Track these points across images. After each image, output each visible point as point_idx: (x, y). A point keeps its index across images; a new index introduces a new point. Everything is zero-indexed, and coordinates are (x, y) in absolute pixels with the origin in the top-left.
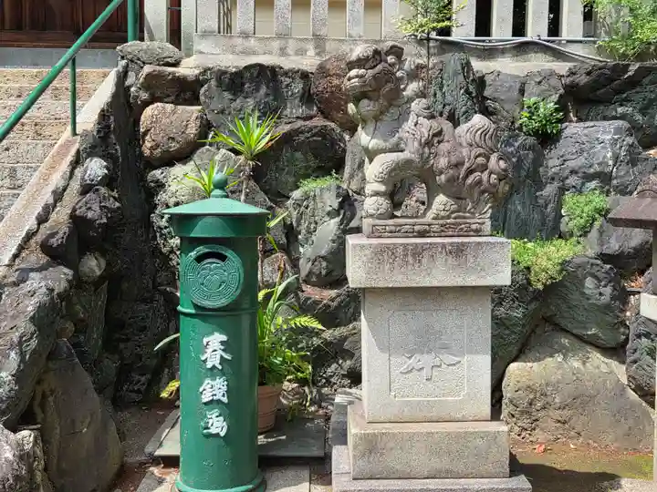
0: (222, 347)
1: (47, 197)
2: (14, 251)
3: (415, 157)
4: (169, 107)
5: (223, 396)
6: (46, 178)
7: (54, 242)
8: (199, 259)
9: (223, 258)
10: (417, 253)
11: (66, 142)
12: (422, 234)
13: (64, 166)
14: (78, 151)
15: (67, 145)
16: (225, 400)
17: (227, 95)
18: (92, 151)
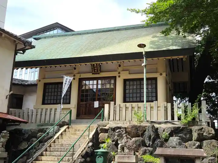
1: (83, 149)
2: (78, 156)
3: (124, 144)
4: (103, 134)
6: (83, 146)
7: (83, 155)
8: (98, 157)
9: (101, 157)
10: (123, 157)
11: (87, 140)
12: (125, 155)
13: (86, 144)
14: (89, 142)
15: (88, 140)
17: (112, 132)
18: (91, 141)
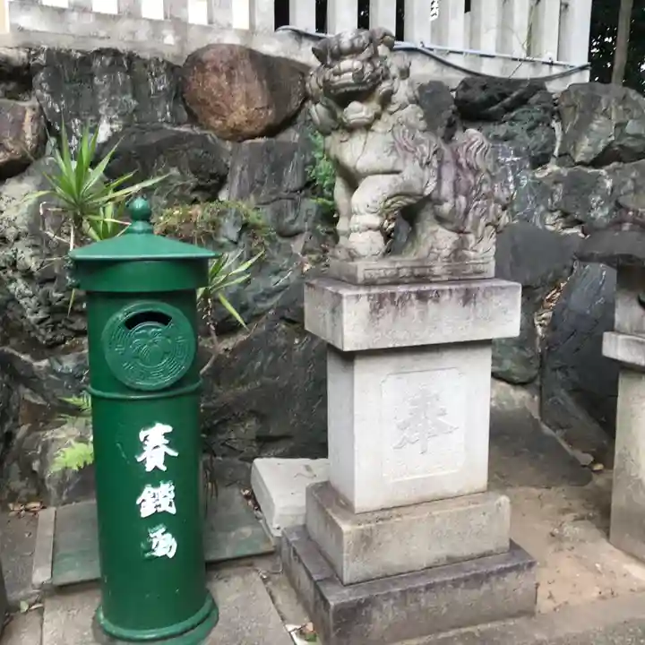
0: (167, 442)
5: (170, 505)
8: (131, 323)
16: (173, 510)
